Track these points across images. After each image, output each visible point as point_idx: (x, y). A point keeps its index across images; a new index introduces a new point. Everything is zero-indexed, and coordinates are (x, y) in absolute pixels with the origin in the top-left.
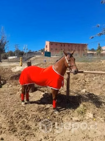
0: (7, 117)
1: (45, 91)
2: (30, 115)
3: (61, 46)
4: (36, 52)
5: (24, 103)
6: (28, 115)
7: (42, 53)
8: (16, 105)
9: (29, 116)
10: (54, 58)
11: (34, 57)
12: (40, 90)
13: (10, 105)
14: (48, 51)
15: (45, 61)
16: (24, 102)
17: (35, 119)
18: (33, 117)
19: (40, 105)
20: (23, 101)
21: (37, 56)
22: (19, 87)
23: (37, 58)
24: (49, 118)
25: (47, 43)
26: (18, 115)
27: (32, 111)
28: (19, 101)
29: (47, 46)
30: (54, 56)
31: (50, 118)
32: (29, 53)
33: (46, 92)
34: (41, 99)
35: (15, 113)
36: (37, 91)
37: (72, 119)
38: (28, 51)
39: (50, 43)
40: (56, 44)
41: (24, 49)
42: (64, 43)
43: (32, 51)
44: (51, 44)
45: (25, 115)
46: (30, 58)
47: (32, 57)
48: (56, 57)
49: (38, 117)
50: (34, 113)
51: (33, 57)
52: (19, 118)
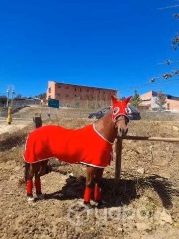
0: (5, 235)
1: (70, 172)
2: (53, 223)
3: (76, 90)
4: (30, 98)
5: (33, 199)
6: (47, 225)
7: (42, 101)
8: (15, 204)
9: (52, 227)
10: (64, 110)
11: (27, 108)
12: (57, 171)
13: (4, 205)
14: (53, 97)
15: (49, 115)
16: (33, 197)
17: (65, 232)
18: (60, 228)
19: (65, 202)
20: (30, 195)
21: (32, 106)
22: (12, 166)
23: (32, 110)
24: (92, 228)
25: (52, 84)
26: (28, 227)
27: (53, 215)
28: (19, 195)
29: (50, 90)
30: (64, 108)
31: (94, 228)
32: (16, 99)
33: (72, 174)
34: (63, 188)
35: (21, 223)
36: (50, 172)
37: (136, 227)
38: (15, 96)
39: (55, 85)
40: (67, 86)
41: (9, 93)
42: (80, 87)
43: (22, 97)
44: (58, 86)
45: (43, 225)
46: (20, 109)
47: (23, 107)
48: (67, 108)
49: (70, 228)
50: (59, 220)
51: (25, 107)
52: (33, 235)
